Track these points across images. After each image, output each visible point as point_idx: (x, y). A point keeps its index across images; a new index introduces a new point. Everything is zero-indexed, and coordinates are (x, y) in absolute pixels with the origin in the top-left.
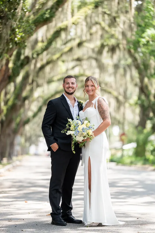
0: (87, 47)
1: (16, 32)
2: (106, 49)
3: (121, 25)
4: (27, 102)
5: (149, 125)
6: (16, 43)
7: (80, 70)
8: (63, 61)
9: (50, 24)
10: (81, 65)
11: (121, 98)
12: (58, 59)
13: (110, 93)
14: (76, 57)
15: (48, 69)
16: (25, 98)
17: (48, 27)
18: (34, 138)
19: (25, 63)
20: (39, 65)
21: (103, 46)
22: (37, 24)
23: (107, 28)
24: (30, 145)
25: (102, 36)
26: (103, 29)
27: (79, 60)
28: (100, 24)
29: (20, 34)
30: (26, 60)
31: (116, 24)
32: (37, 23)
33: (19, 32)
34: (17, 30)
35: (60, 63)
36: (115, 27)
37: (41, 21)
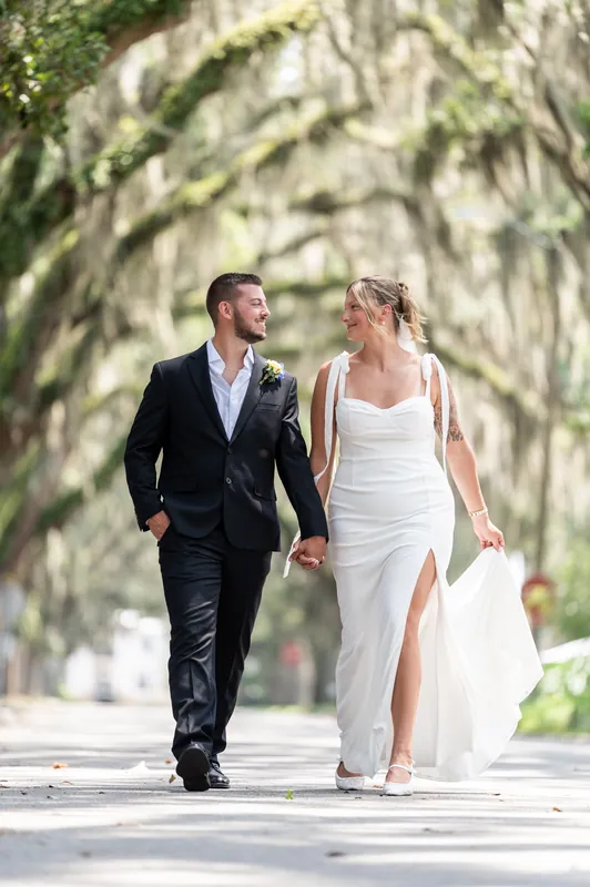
0: (363, 142)
1: (24, 66)
2: (456, 153)
3: (531, 37)
4: (57, 413)
6: (23, 114)
7: (327, 259)
8: (244, 213)
9: (182, 29)
10: (331, 235)
11: (532, 401)
12: (217, 196)
13: (475, 374)
14: (306, 191)
15: (165, 246)
16: (52, 394)
17: (169, 43)
18: (88, 613)
19: (54, 212)
20: (123, 227)
21: (437, 137)
22: (114, 28)
23: (460, 50)
24: (70, 650)
25: (435, 91)
26: (442, 52)
27: (322, 205)
28: (427, 30)
29: (40, 76)
30: (59, 201)
31: (504, 31)
32: (116, 20)
33: (37, 70)
34: (28, 59)
35: (228, 220)
36: (502, 45)
37: (133, 14)
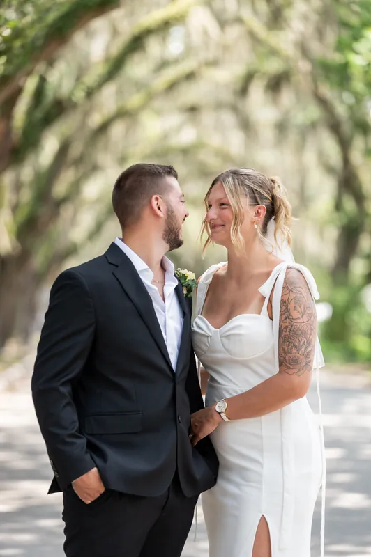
5: (358, 267)
15: (117, 130)
20: (96, 120)
21: (249, 78)
26: (252, 35)
27: (193, 110)
